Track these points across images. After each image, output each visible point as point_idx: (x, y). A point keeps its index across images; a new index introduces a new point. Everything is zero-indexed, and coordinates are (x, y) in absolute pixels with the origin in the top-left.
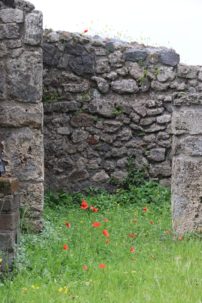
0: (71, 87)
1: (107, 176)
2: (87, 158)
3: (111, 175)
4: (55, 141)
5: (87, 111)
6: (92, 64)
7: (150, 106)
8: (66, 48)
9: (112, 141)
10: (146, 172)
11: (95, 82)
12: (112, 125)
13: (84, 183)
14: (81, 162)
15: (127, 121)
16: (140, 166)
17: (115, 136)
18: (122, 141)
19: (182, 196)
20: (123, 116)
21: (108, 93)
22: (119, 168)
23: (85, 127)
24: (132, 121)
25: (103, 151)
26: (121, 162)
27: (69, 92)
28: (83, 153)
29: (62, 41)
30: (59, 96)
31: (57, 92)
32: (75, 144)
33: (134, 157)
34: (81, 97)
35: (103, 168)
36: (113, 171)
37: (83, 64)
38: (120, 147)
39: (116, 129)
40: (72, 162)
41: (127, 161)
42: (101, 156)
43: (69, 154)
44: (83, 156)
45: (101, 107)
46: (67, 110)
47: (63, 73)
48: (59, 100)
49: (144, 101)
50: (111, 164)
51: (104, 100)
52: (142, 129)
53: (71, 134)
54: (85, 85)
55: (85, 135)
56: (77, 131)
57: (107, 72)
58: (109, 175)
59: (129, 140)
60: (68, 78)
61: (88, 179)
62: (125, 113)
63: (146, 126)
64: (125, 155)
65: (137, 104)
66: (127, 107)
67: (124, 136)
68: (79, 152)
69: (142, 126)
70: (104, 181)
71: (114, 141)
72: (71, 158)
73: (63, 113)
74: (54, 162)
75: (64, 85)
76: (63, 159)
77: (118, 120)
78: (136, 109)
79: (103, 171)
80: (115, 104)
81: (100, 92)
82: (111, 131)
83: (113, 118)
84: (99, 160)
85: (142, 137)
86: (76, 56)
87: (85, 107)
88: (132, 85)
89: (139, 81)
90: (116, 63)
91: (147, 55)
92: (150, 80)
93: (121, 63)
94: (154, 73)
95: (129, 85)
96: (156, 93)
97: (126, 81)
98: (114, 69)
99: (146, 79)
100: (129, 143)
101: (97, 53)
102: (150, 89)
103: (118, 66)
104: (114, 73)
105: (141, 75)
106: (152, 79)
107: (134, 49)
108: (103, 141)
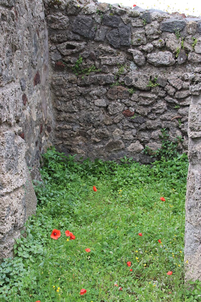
0: (108, 60)
1: (141, 147)
2: (123, 129)
3: (146, 145)
4: (93, 112)
5: (122, 84)
6: (128, 36)
7: (186, 78)
8: (103, 19)
9: (146, 114)
10: (179, 144)
11: (131, 54)
12: (147, 98)
13: (119, 153)
14: (117, 133)
15: (162, 93)
16: (174, 139)
17: (150, 109)
18: (157, 114)
20: (158, 89)
21: (144, 66)
22: (153, 139)
23: (121, 99)
24: (167, 94)
25: (137, 123)
26: (155, 134)
27: (106, 64)
28: (119, 124)
29: (99, 12)
30: (97, 69)
31: (95, 65)
32: (111, 115)
33: (168, 129)
34: (117, 70)
35: (138, 140)
36: (148, 142)
37: (119, 36)
38: (155, 119)
39: (151, 102)
40: (108, 132)
41: (160, 134)
42: (137, 128)
43: (105, 125)
44: (119, 128)
45: (136, 80)
46: (104, 82)
47: (100, 45)
48: (97, 73)
49: (179, 74)
50: (146, 135)
51: (140, 73)
52: (177, 102)
53: (107, 106)
54: (122, 57)
55: (121, 107)
56: (113, 103)
57: (143, 44)
58: (144, 146)
59: (163, 113)
60: (105, 50)
61: (123, 149)
62: (160, 86)
63: (181, 99)
64: (160, 127)
65: (173, 77)
66: (162, 80)
67: (158, 108)
68: (116, 124)
69: (177, 99)
70: (139, 152)
71: (149, 113)
72: (108, 129)
73: (100, 85)
74: (91, 132)
75: (101, 57)
76: (100, 130)
77: (153, 93)
78: (171, 82)
79: (137, 142)
80: (151, 77)
81: (136, 64)
82: (146, 103)
83: (148, 90)
84: (134, 131)
85: (177, 109)
86: (113, 28)
87: (121, 79)
88: (168, 58)
89: (176, 53)
90: (153, 34)
91: (186, 25)
92: (187, 51)
93: (158, 34)
94: (191, 44)
95: (165, 57)
96: (193, 65)
97: (162, 54)
98: (150, 40)
99: (183, 51)
100: (164, 116)
101: (134, 24)
102: (187, 62)
103: (155, 37)
104: (150, 45)
105: (178, 47)
106: (190, 51)
107: (172, 19)
108: (138, 113)
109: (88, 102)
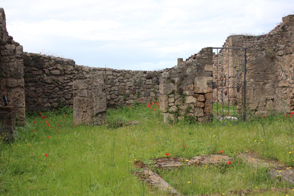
0: (35, 73)
1: (50, 105)
2: (42, 98)
3: (52, 104)
4: (30, 92)
5: (41, 82)
6: (43, 65)
7: (65, 79)
8: (33, 59)
9: (51, 92)
10: (65, 103)
11: (44, 71)
12: (51, 86)
13: (41, 108)
14: (40, 100)
15: (57, 85)
16: (62, 101)
17: (52, 90)
18: (55, 92)
19: (77, 111)
20: (55, 83)
21: (49, 75)
22: (55, 102)
23: (41, 87)
24: (59, 85)
25: (48, 96)
26: (55, 99)
27: (35, 75)
28: (41, 97)
29: (31, 56)
30: (31, 76)
31: (30, 74)
32: (37, 93)
33: (60, 98)
34: (39, 76)
35: (48, 102)
36: (52, 103)
37: (39, 65)
38: (55, 94)
39: (53, 88)
40: (36, 100)
41: (57, 99)
42: (48, 98)
43: (35, 97)
44: (41, 98)
45: (47, 80)
46: (34, 81)
47: (32, 68)
48: (31, 78)
49: (63, 78)
50: (52, 100)
51: (48, 78)
52: (63, 88)
53: (36, 90)
54: (41, 72)
55: (41, 90)
56: (38, 89)
57: (49, 68)
58: (51, 105)
59: (58, 92)
60: (34, 69)
61: (43, 106)
62: (56, 82)
63: (64, 86)
64: (57, 97)
65: (60, 79)
66: (57, 80)
67: (56, 90)
68: (39, 96)
69: (63, 87)
70: (49, 106)
71: (52, 92)
72: (36, 99)
73: (32, 82)
74: (29, 100)
75: (32, 72)
76: (33, 99)
77: (54, 85)
78: (60, 81)
79: (48, 103)
80: (52, 79)
81: (47, 74)
82: (51, 88)
83: (52, 84)
84: (47, 99)
85: (63, 90)
86: (37, 62)
87: (41, 80)
88: (58, 72)
89: (61, 71)
90: (52, 64)
91: (64, 61)
92: (65, 70)
93: (54, 64)
94: (66, 68)
95: (57, 72)
96: (67, 75)
97: (56, 71)
98: (51, 66)
99: (63, 70)
100: (58, 93)
101: (45, 61)
102: (65, 74)
103: (53, 65)
104: (52, 68)
105: (62, 69)
106: (66, 70)
107: (59, 59)
108: (48, 92)
109: (27, 89)
